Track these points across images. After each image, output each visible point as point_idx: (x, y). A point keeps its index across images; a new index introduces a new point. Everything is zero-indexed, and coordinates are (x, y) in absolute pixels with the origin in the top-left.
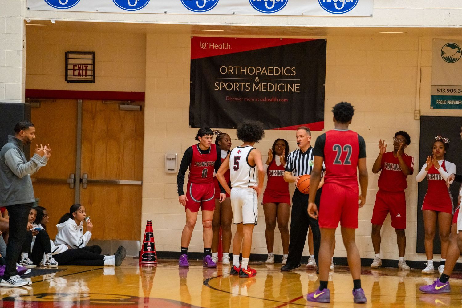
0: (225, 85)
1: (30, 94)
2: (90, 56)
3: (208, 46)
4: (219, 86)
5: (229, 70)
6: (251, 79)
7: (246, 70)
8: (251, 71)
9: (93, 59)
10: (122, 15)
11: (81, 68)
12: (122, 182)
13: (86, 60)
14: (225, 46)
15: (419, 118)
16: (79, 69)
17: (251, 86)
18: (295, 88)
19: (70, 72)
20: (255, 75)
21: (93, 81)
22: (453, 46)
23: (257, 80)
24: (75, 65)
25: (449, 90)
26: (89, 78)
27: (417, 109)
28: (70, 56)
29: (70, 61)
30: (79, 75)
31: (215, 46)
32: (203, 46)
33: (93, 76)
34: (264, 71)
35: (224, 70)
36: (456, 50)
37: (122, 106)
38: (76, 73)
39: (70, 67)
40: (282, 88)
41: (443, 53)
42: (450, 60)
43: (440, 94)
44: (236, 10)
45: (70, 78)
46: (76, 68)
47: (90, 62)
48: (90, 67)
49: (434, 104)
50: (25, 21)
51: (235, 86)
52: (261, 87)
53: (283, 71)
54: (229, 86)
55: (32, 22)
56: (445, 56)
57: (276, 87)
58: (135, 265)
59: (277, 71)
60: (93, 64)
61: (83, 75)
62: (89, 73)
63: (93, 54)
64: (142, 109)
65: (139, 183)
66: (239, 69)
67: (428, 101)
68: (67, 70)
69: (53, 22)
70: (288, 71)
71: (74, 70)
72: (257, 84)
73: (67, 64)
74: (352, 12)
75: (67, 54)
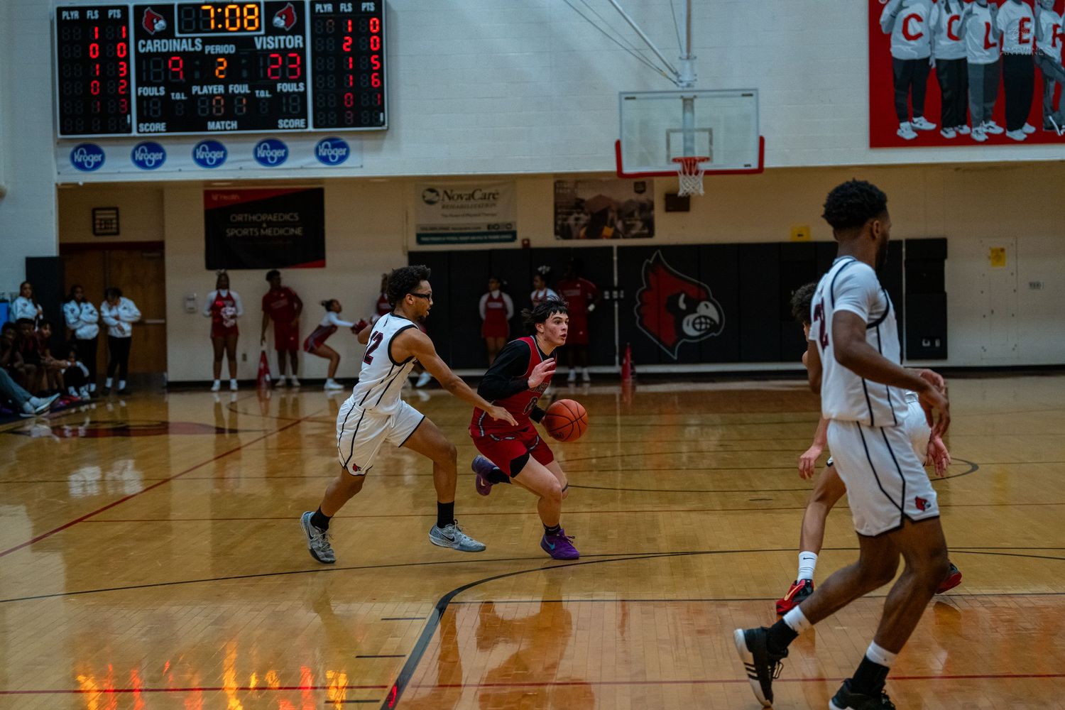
0: (236, 232)
1: (63, 247)
2: (114, 212)
3: (219, 197)
4: (231, 233)
5: (239, 218)
6: (258, 225)
7: (255, 218)
8: (259, 218)
9: (117, 214)
10: (141, 175)
11: (107, 222)
12: (148, 321)
13: (111, 215)
14: (234, 197)
15: (406, 253)
16: (105, 223)
17: (259, 231)
18: (298, 231)
19: (98, 227)
20: (262, 222)
21: (117, 233)
22: (432, 190)
23: (264, 225)
24: (101, 220)
25: (432, 229)
26: (114, 231)
27: (405, 244)
28: (97, 212)
29: (98, 217)
30: (105, 228)
31: (225, 197)
32: (215, 198)
33: (118, 228)
34: (270, 217)
35: (234, 218)
36: (434, 194)
37: (145, 254)
38: (103, 227)
39: (98, 222)
40: (287, 231)
41: (424, 197)
42: (430, 202)
43: (425, 232)
44: (243, 165)
45: (98, 231)
46: (103, 222)
47: (114, 216)
48: (114, 221)
49: (419, 241)
50: (57, 185)
51: (245, 232)
52: (268, 232)
53: (287, 217)
54: (240, 232)
55: (63, 184)
56: (426, 199)
57: (282, 232)
58: (164, 394)
59: (282, 217)
60: (118, 219)
61: (108, 228)
62: (114, 226)
63: (117, 209)
64: (162, 257)
65: (162, 321)
66: (248, 217)
67: (413, 238)
68: (94, 225)
69: (81, 183)
70: (292, 217)
71: (101, 224)
72: (265, 229)
73: (94, 219)
74: (346, 164)
75: (94, 210)
